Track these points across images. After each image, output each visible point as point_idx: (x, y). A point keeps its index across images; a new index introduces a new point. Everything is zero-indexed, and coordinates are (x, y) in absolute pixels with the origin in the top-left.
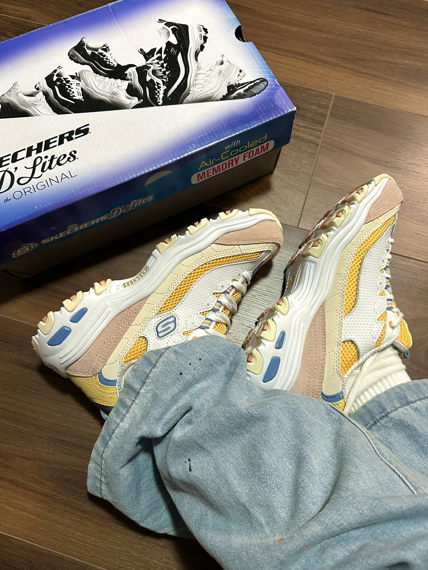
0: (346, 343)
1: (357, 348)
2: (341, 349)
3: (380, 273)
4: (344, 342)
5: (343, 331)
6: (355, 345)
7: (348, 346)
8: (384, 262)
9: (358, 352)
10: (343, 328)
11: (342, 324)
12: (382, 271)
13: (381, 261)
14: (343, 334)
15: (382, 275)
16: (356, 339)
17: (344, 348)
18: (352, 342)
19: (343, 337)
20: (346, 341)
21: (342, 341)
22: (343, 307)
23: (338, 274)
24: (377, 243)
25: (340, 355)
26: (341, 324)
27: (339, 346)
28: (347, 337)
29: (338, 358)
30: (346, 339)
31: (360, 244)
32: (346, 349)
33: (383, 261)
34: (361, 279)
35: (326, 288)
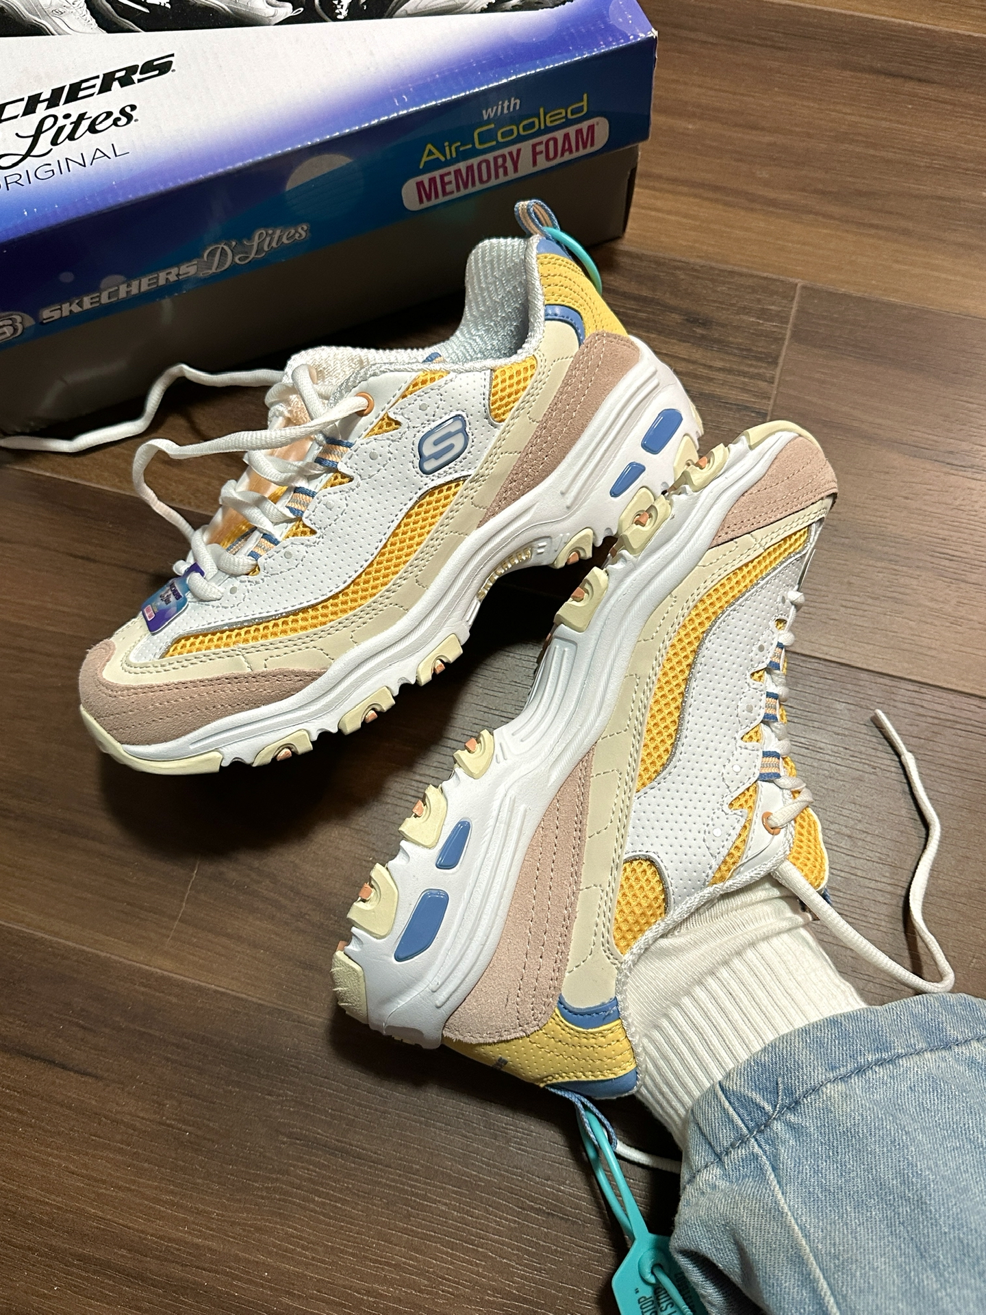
0: (635, 863)
1: (662, 880)
2: (621, 879)
3: (750, 680)
4: (630, 861)
5: (630, 829)
6: (659, 871)
7: (639, 870)
8: (765, 651)
9: (665, 891)
10: (631, 822)
11: (629, 813)
12: (756, 676)
13: (755, 649)
14: (629, 840)
15: (754, 686)
16: (662, 856)
17: (627, 878)
18: (652, 863)
19: (628, 847)
20: (636, 860)
21: (625, 857)
22: (637, 766)
23: (632, 676)
24: (746, 600)
25: (614, 896)
26: (626, 810)
27: (615, 872)
28: (639, 847)
29: (609, 904)
30: (634, 854)
31: (697, 598)
32: (632, 881)
33: (761, 648)
34: (694, 693)
35: (598, 714)
